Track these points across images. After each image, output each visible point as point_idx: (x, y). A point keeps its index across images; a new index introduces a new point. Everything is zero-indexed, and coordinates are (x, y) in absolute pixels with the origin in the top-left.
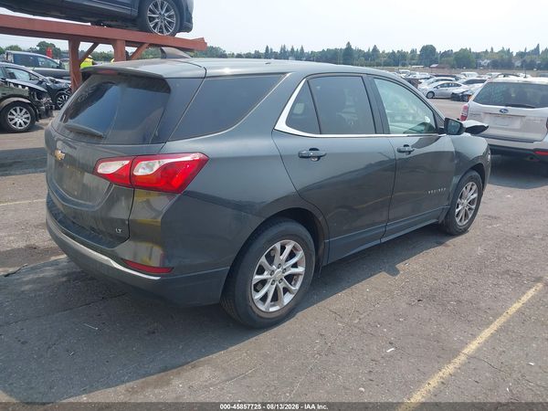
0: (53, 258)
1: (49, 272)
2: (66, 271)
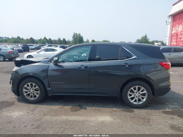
0: (171, 110)
1: (171, 106)
2: (165, 105)
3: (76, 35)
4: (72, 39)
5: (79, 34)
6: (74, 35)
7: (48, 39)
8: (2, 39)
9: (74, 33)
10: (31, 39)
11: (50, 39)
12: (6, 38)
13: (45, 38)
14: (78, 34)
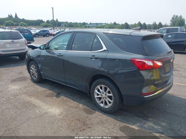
3: (176, 17)
4: (171, 22)
5: (181, 17)
6: (173, 18)
7: (142, 24)
8: (102, 25)
9: (174, 16)
10: (126, 24)
11: (145, 24)
12: (105, 24)
13: (139, 23)
14: (179, 16)
